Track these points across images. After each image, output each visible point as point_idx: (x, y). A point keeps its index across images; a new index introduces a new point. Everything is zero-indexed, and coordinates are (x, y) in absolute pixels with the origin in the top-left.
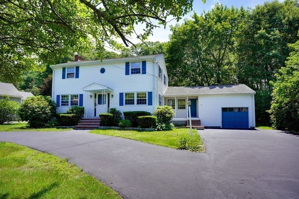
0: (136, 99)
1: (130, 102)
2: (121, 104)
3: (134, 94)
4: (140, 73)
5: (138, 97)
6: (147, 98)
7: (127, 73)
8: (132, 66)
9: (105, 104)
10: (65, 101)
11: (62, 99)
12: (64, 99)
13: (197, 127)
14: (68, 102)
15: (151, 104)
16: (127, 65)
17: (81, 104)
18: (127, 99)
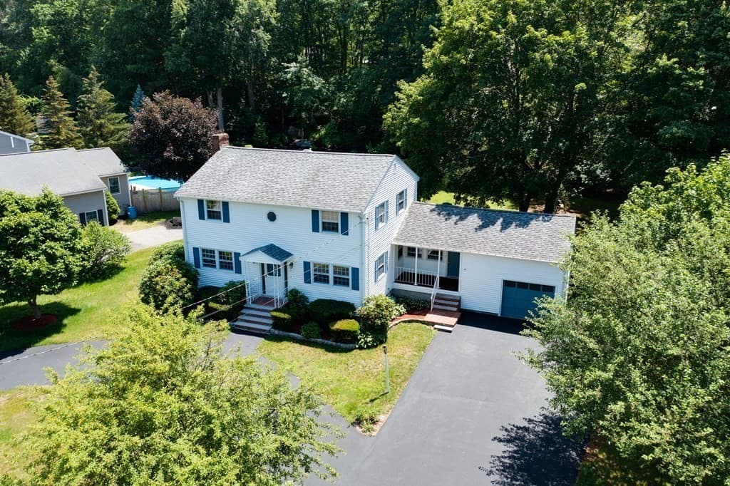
0: (331, 275)
1: (322, 279)
2: (307, 280)
3: (327, 266)
4: (337, 231)
5: (335, 272)
6: (350, 277)
7: (315, 229)
8: (323, 218)
9: (279, 275)
10: (209, 259)
11: (204, 255)
12: (207, 256)
13: (442, 325)
14: (214, 262)
15: (356, 287)
16: (315, 214)
17: (239, 271)
18: (317, 273)
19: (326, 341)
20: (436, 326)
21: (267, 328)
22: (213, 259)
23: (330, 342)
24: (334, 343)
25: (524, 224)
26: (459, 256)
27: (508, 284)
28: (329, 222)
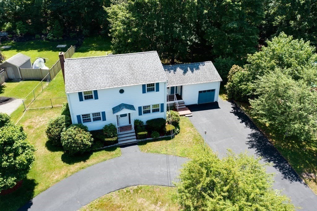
1: (147, 112)
2: (140, 114)
4: (154, 91)
5: (153, 108)
6: (160, 108)
7: (144, 92)
8: (147, 86)
10: (87, 118)
11: (83, 118)
12: (85, 117)
13: (187, 114)
14: (90, 119)
15: (162, 111)
16: (144, 86)
17: (104, 119)
18: (144, 110)
19: (163, 137)
20: (186, 116)
21: (135, 140)
22: (89, 118)
23: (165, 136)
24: (167, 136)
25: (198, 68)
26: (182, 86)
27: (200, 92)
28: (150, 88)
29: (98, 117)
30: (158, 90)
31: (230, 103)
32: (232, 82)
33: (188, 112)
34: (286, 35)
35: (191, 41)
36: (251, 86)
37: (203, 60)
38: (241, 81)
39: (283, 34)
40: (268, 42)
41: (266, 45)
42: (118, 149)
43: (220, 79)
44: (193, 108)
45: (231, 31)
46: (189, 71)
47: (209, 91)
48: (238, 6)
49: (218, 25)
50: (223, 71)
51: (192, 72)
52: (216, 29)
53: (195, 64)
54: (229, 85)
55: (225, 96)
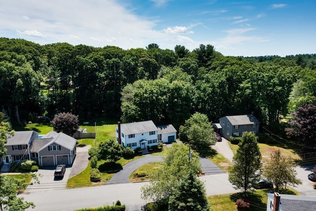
0: (152, 142)
15: (156, 142)
16: (150, 132)
17: (136, 146)
18: (150, 142)
19: (158, 151)
21: (148, 152)
22: (131, 145)
25: (166, 127)
26: (161, 135)
27: (169, 137)
28: (152, 133)
29: (134, 145)
30: (155, 134)
31: (181, 141)
32: (181, 132)
33: (165, 144)
34: (198, 113)
35: (161, 117)
36: (188, 131)
37: (168, 124)
38: (184, 131)
39: (197, 112)
40: (192, 115)
41: (192, 117)
42: (143, 155)
43: (176, 131)
44: (167, 143)
45: (178, 112)
46: (163, 129)
47: (172, 136)
48: (180, 102)
49: (173, 110)
50: (177, 128)
51: (164, 129)
52: (172, 111)
53: (165, 126)
54: (180, 134)
55: (179, 139)
